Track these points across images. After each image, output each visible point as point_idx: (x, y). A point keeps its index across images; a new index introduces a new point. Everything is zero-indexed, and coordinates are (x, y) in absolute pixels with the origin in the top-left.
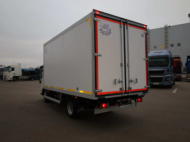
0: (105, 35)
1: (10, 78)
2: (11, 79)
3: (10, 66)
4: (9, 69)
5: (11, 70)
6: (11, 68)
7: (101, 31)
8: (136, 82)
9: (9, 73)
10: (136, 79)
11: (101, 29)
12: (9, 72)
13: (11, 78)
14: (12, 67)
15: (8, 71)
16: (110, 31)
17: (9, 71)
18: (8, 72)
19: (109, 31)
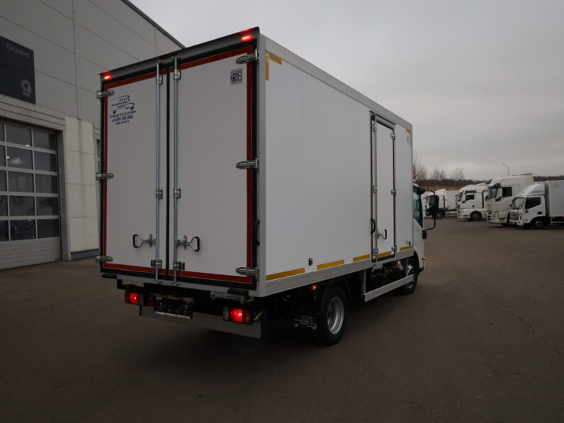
0: (122, 122)
1: (500, 219)
2: (502, 222)
3: (499, 184)
4: (496, 192)
5: (501, 195)
6: (500, 191)
7: (113, 119)
8: (196, 248)
9: (498, 202)
10: (197, 238)
11: (114, 112)
12: (497, 200)
13: (504, 219)
14: (504, 184)
15: (495, 197)
16: (132, 109)
17: (497, 198)
18: (494, 199)
19: (129, 110)
